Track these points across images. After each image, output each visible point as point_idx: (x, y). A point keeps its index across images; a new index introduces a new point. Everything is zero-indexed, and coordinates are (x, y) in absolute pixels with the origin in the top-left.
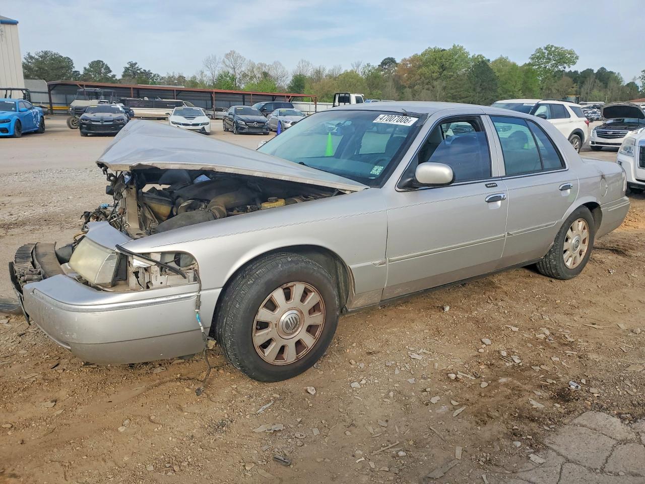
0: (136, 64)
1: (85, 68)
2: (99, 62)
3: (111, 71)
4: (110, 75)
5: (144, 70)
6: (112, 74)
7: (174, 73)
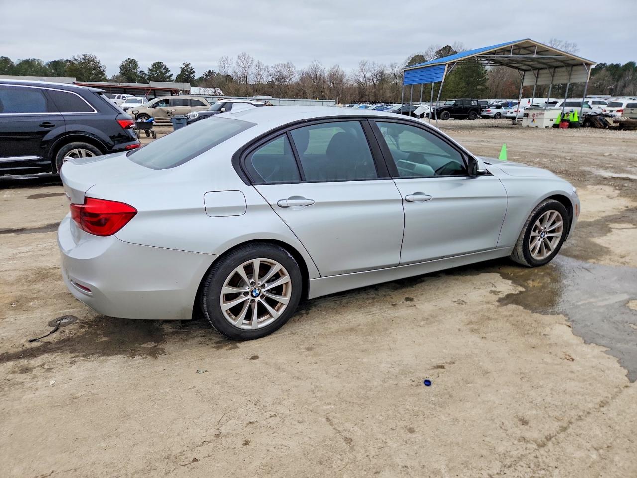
0: (189, 64)
1: (149, 69)
2: (159, 63)
6: (169, 73)
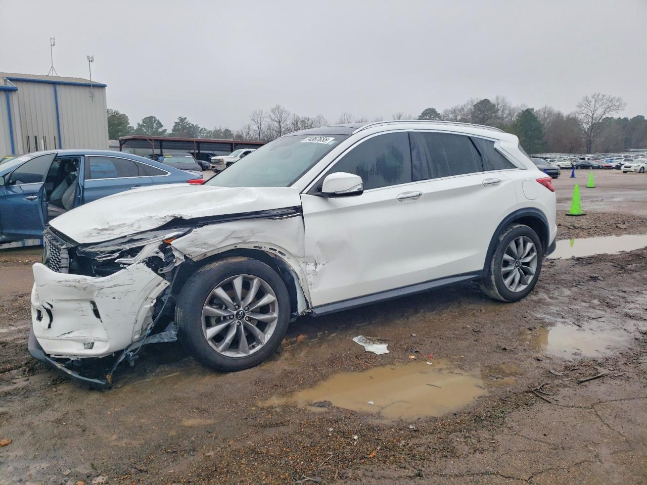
0: (185, 119)
1: (139, 124)
2: (151, 118)
3: (162, 126)
4: (160, 130)
5: (192, 125)
6: (163, 128)
7: (220, 127)
